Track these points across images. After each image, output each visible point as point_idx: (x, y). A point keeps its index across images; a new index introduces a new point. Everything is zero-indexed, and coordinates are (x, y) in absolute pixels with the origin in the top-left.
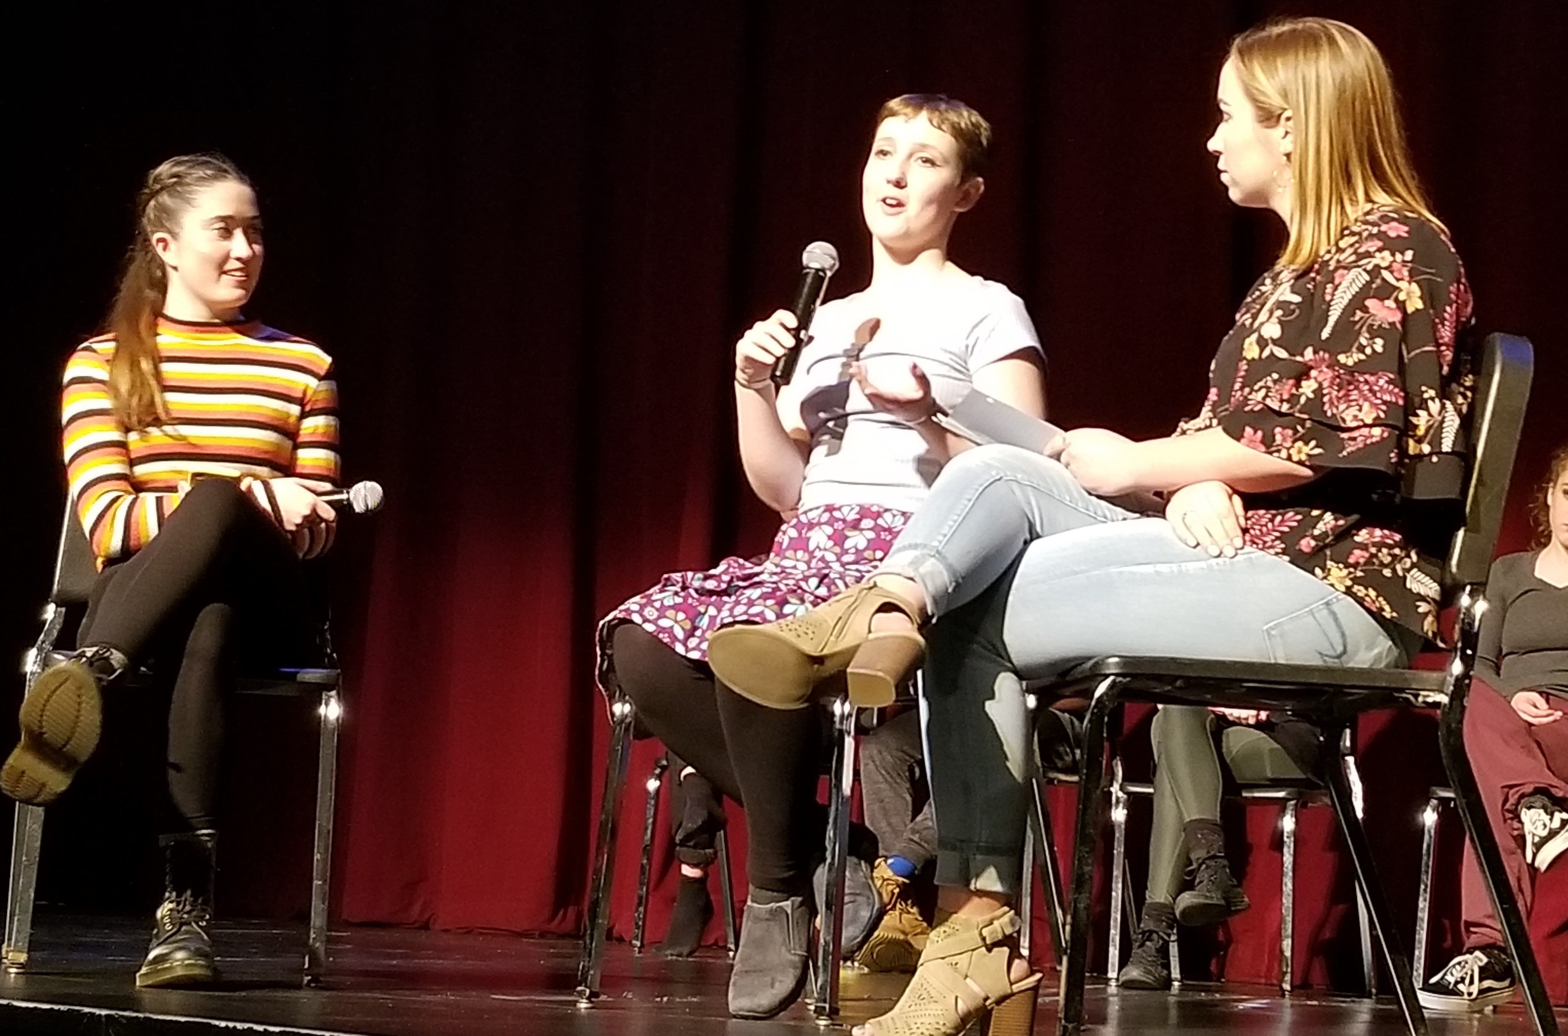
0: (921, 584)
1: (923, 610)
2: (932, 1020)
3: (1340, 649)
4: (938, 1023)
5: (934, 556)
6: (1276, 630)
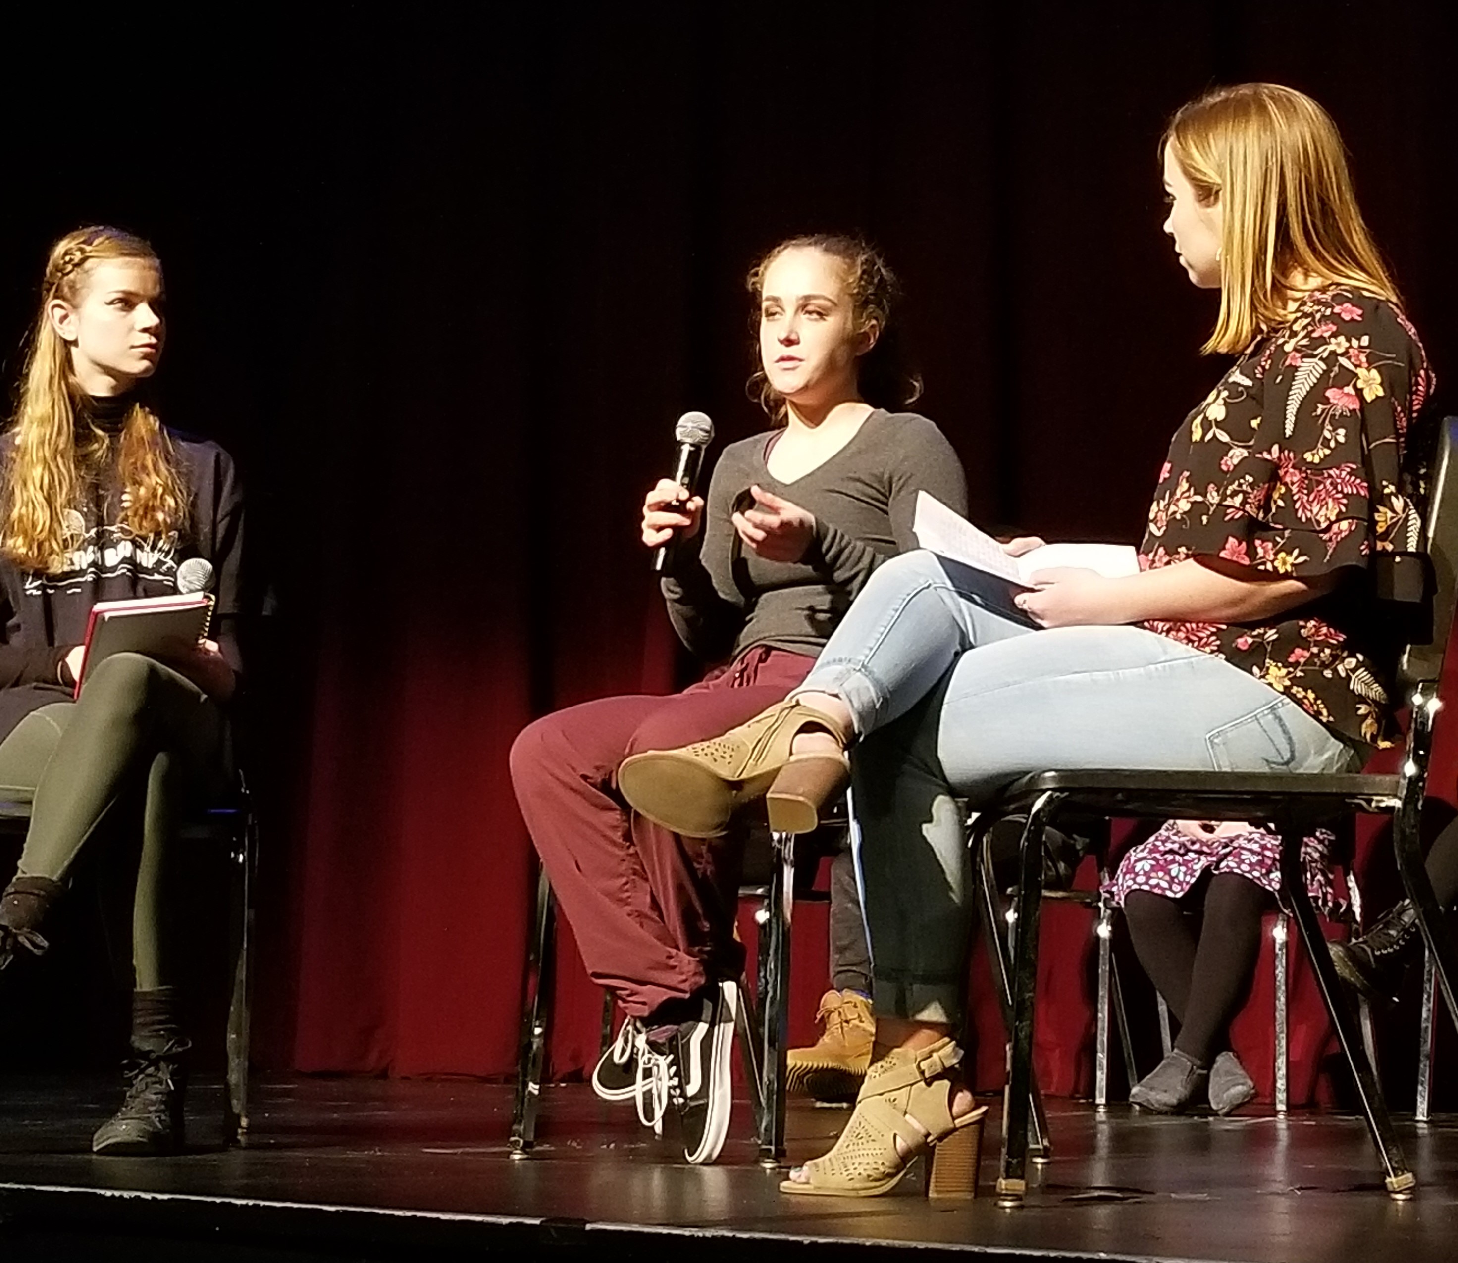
0: (847, 701)
1: (849, 726)
2: (871, 1160)
3: (1287, 755)
4: (875, 1163)
5: (860, 670)
6: (1220, 738)
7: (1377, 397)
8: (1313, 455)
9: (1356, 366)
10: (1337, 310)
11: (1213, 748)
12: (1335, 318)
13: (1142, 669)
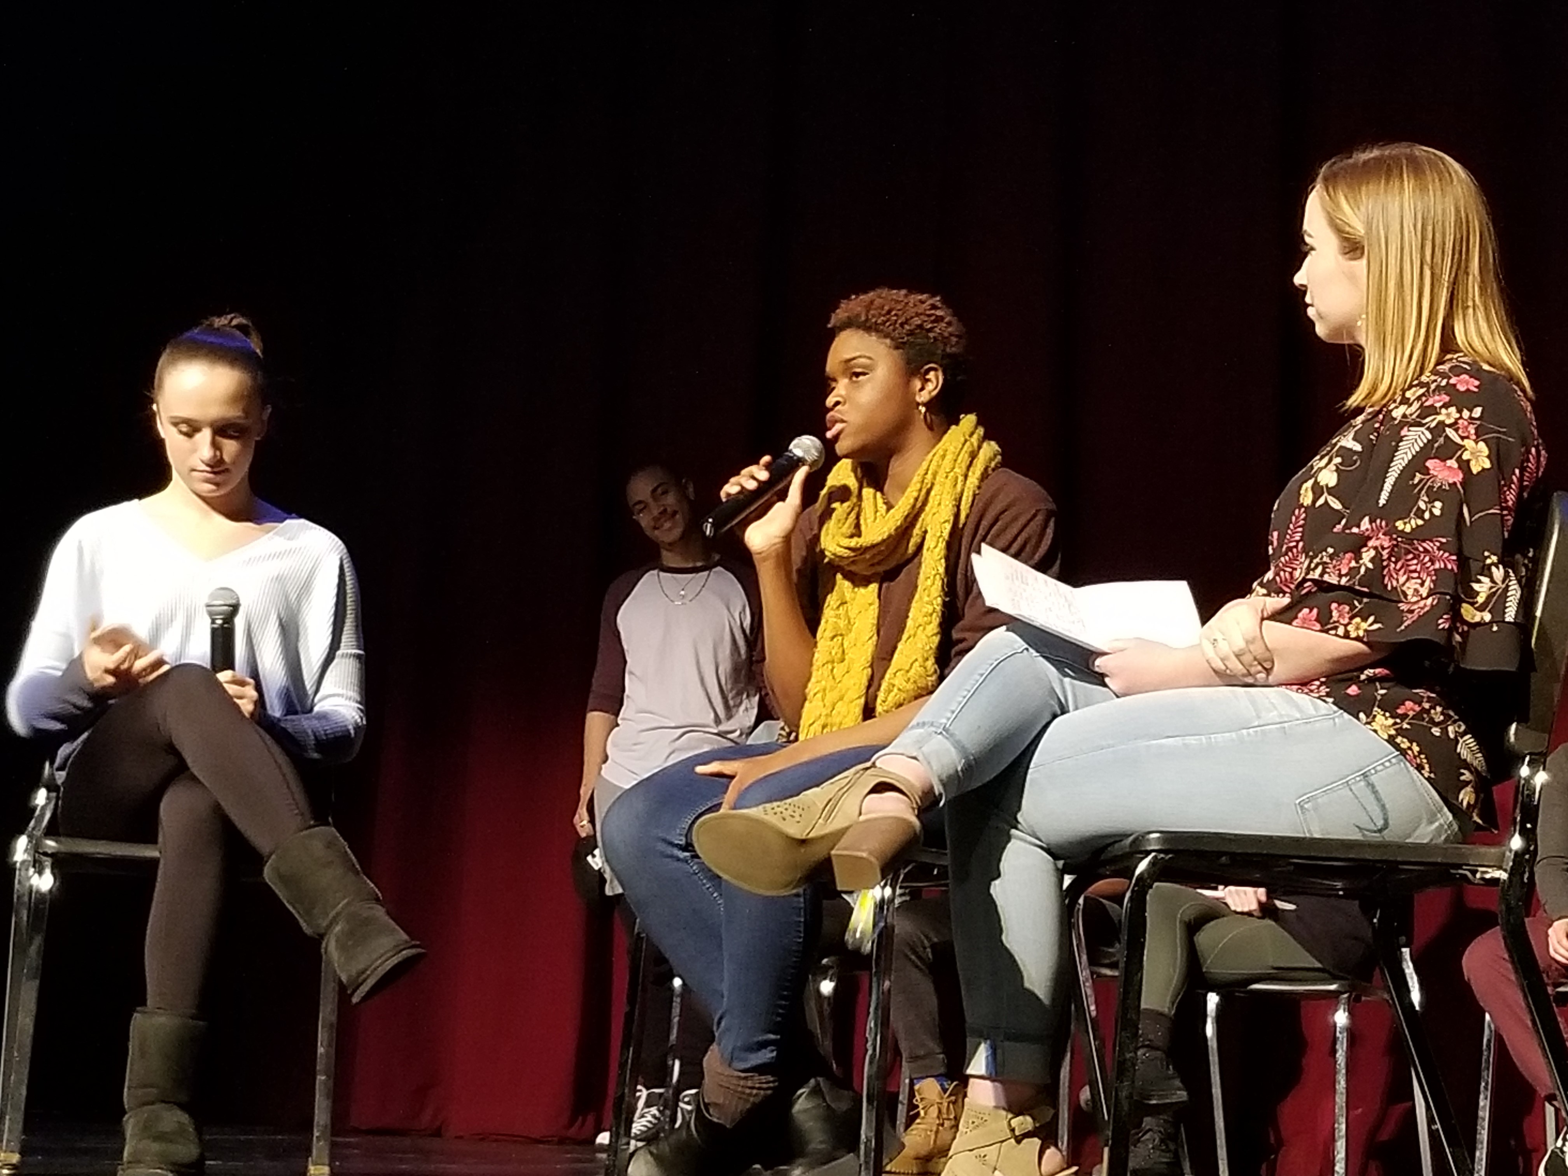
0: (926, 764)
5: (941, 733)
6: (1310, 804)
7: (1484, 469)
8: (1405, 524)
9: (1463, 438)
10: (1453, 381)
11: (1303, 813)
12: (1450, 389)
13: (1234, 735)
